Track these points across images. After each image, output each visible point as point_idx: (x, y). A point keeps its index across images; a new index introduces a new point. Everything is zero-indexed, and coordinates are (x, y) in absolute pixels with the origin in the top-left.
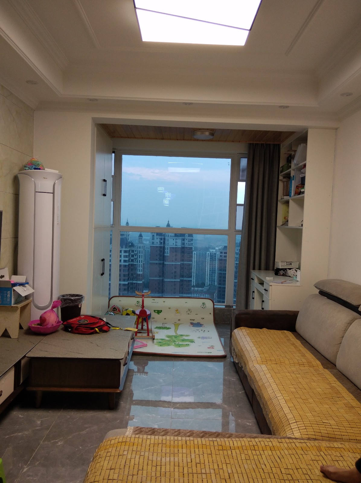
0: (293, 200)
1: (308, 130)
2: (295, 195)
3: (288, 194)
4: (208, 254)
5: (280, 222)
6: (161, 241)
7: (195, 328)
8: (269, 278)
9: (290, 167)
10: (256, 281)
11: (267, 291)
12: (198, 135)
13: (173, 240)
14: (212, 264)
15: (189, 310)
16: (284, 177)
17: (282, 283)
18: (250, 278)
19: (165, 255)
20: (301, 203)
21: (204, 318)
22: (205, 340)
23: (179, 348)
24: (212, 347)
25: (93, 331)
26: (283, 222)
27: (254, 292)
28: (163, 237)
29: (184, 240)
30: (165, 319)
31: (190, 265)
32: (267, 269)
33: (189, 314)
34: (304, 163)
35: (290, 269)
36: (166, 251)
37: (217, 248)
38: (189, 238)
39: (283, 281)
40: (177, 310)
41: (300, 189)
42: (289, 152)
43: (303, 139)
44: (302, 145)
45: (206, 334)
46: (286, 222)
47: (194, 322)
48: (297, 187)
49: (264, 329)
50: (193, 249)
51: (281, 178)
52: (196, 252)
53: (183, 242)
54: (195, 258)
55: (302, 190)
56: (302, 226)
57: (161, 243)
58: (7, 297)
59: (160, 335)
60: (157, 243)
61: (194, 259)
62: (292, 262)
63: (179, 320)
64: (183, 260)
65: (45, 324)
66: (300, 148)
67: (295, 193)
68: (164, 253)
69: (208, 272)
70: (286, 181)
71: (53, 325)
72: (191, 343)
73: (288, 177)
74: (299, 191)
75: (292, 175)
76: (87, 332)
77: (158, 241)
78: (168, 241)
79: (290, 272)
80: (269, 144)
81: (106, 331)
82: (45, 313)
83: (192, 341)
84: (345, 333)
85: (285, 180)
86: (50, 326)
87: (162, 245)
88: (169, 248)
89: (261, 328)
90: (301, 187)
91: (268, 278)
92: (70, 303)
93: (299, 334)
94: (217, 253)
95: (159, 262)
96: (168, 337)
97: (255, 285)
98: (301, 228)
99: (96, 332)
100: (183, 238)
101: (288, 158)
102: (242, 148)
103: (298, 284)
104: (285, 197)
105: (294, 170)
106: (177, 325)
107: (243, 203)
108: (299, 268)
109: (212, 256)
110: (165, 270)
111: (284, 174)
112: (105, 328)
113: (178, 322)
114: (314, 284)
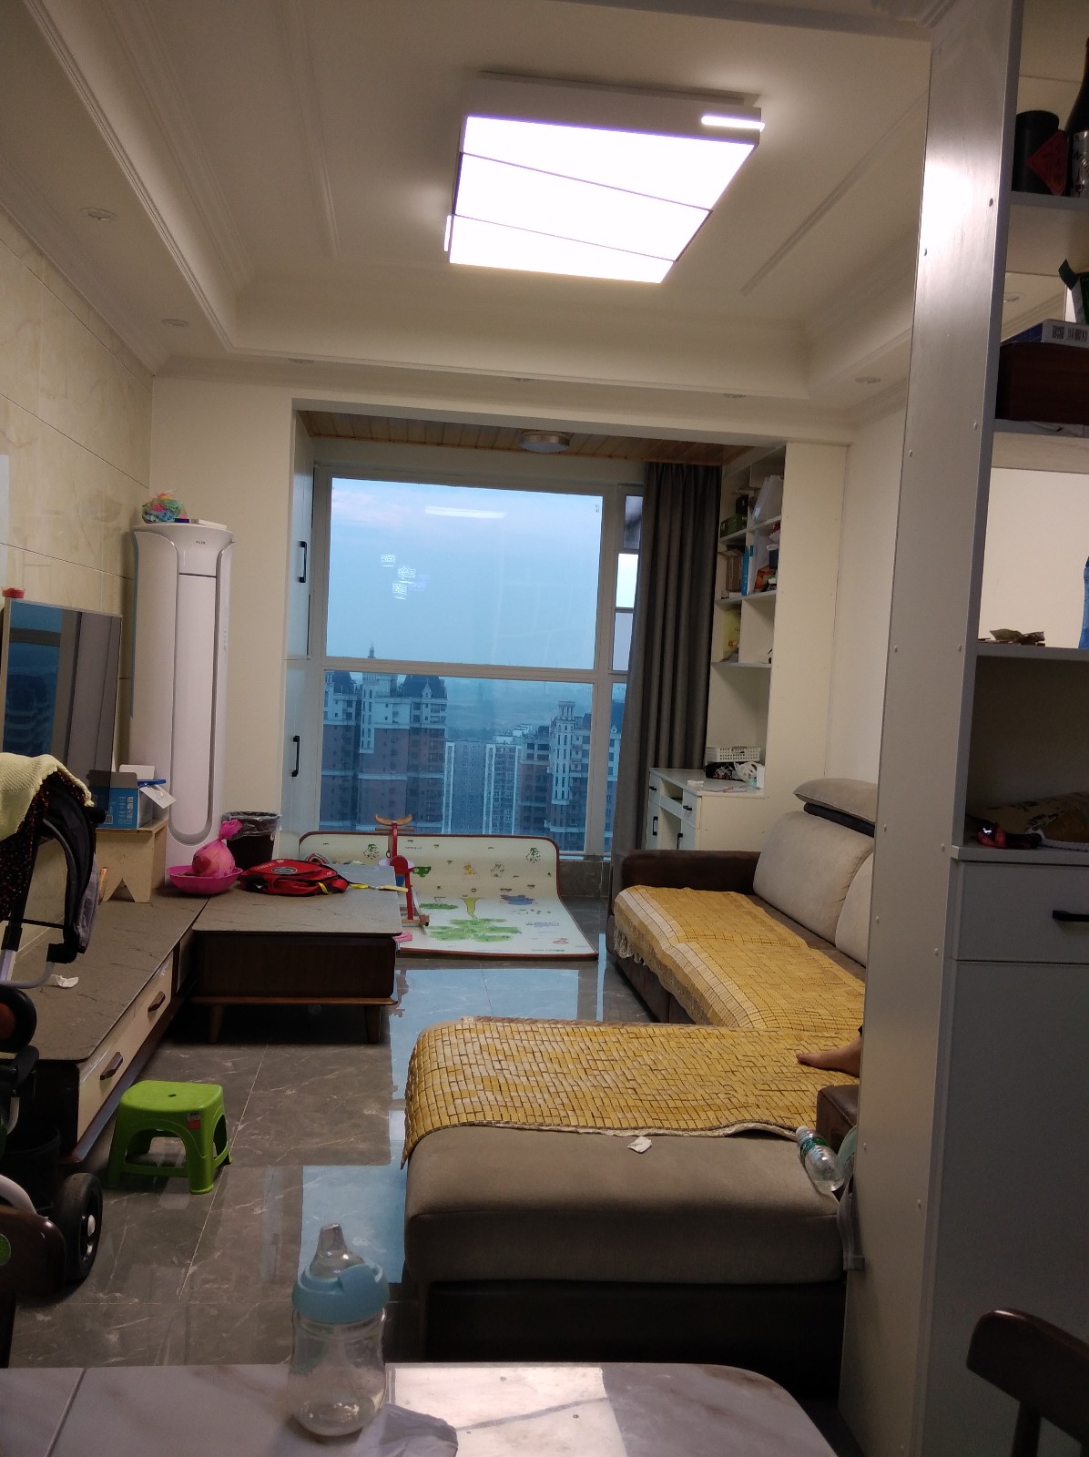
0: (751, 602)
1: (785, 447)
2: (754, 591)
3: (738, 586)
4: (491, 749)
5: (718, 652)
6: (350, 710)
7: (517, 907)
8: (694, 784)
9: (745, 524)
10: (662, 791)
11: (691, 809)
12: (533, 443)
13: (387, 706)
14: (503, 781)
15: (498, 866)
16: (730, 547)
17: (724, 791)
18: (647, 787)
19: (361, 751)
20: (768, 610)
21: (533, 886)
22: (544, 929)
23: (488, 943)
24: (564, 941)
25: (313, 888)
26: (725, 653)
27: (656, 818)
28: (354, 698)
29: (417, 706)
30: (439, 887)
31: (438, 782)
32: (687, 764)
33: (497, 876)
34: (776, 519)
35: (740, 763)
36: (364, 739)
37: (518, 733)
38: (435, 701)
39: (725, 788)
40: (468, 867)
41: (765, 577)
42: (741, 491)
43: (773, 462)
44: (773, 478)
45: (543, 918)
46: (733, 653)
47: (510, 894)
48: (761, 573)
49: (688, 890)
50: (446, 736)
51: (722, 548)
52: (453, 744)
53: (417, 713)
54: (449, 762)
55: (771, 581)
56: (770, 662)
57: (349, 716)
58: (126, 809)
59: (438, 919)
60: (336, 715)
61: (449, 766)
62: (744, 747)
63: (474, 890)
64: (414, 768)
65: (208, 871)
66: (768, 484)
67: (756, 587)
68: (357, 744)
69: (488, 803)
70: (735, 557)
71: (225, 874)
72: (514, 935)
73: (739, 546)
74: (765, 582)
75: (748, 544)
76: (303, 890)
77: (339, 708)
78: (370, 710)
79: (742, 771)
80: (695, 466)
81: (341, 891)
82: (205, 848)
83: (515, 931)
84: (853, 877)
85: (731, 553)
86: (220, 875)
87: (352, 723)
88: (373, 731)
89: (680, 886)
90: (769, 573)
91: (692, 783)
92: (252, 829)
93: (762, 899)
94: (518, 747)
95: (343, 774)
96: (457, 922)
97: (660, 801)
98: (768, 666)
99: (320, 892)
100: (417, 700)
101: (738, 502)
102: (630, 471)
103: (760, 794)
104: (731, 593)
105: (753, 532)
106: (471, 899)
107: (632, 605)
108: (762, 762)
109: (504, 755)
110: (360, 798)
111: (730, 540)
112: (338, 884)
113: (473, 895)
114: (795, 788)
